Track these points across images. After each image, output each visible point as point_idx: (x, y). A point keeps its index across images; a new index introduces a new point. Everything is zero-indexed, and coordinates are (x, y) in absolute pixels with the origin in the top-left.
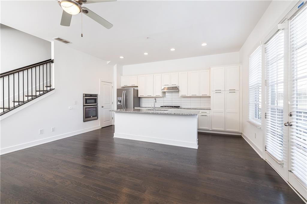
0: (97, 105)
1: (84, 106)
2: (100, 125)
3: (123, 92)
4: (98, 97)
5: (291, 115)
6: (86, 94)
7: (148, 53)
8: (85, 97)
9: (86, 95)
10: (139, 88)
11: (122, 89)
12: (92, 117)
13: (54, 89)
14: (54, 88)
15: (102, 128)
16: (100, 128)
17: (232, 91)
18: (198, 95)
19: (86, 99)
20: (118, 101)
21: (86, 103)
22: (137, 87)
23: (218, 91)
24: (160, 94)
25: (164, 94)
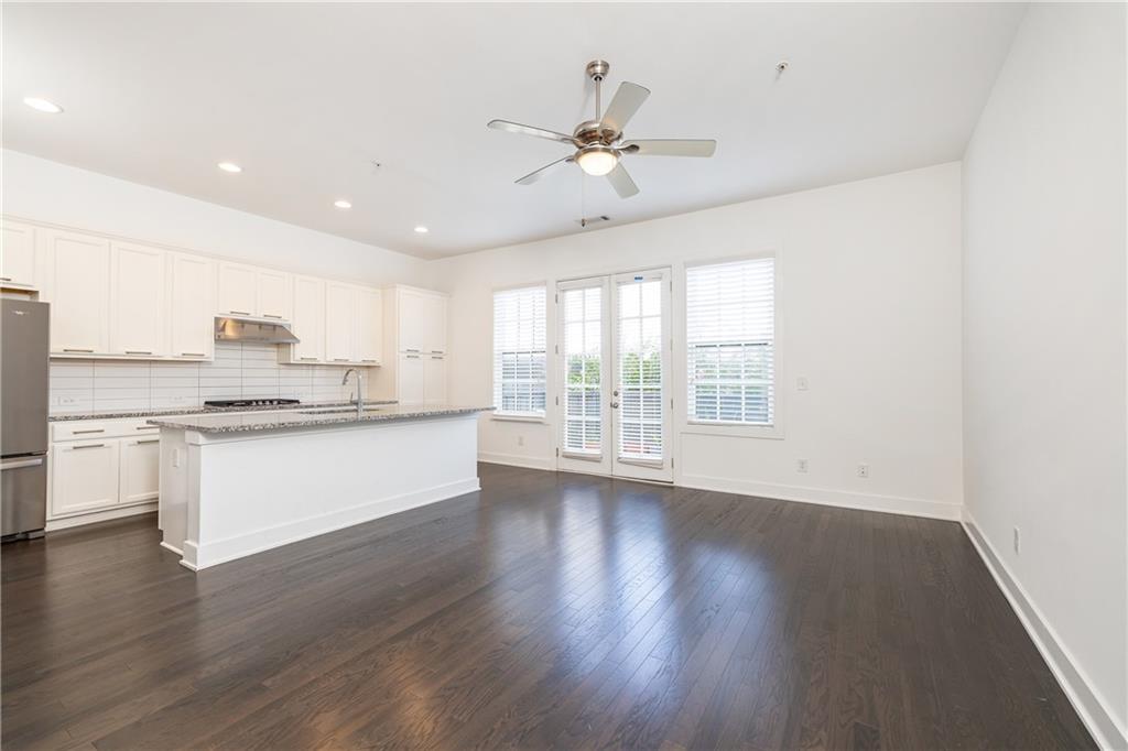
5: (616, 394)
17: (437, 355)
22: (35, 293)
23: (412, 354)
24: (204, 346)
25: (216, 349)
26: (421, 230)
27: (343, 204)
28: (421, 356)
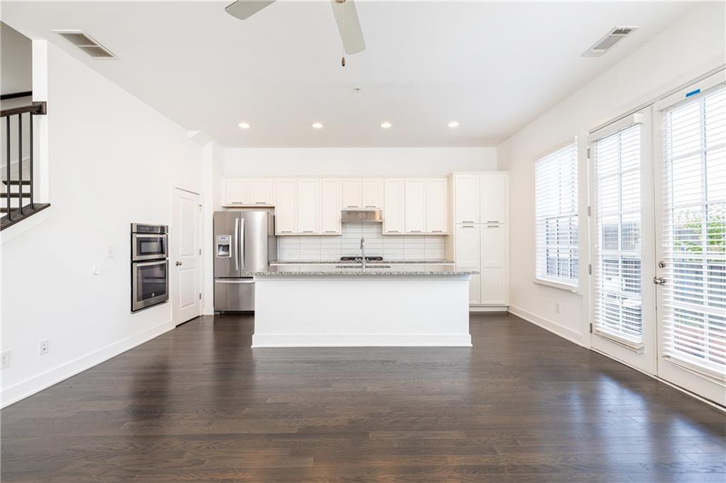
0: (164, 259)
1: (132, 262)
2: (171, 320)
3: (237, 220)
4: (169, 234)
5: (663, 266)
6: (139, 226)
7: (323, 124)
8: (138, 233)
9: (141, 229)
10: (277, 213)
11: (224, 212)
12: (153, 295)
13: (49, 205)
14: (47, 202)
15: (177, 326)
16: (172, 329)
17: (493, 224)
18: (423, 232)
19: (140, 241)
20: (220, 246)
21: (140, 253)
22: (274, 207)
23: (468, 225)
24: (337, 229)
25: (342, 228)
26: (453, 124)
27: (386, 125)
28: (475, 226)
